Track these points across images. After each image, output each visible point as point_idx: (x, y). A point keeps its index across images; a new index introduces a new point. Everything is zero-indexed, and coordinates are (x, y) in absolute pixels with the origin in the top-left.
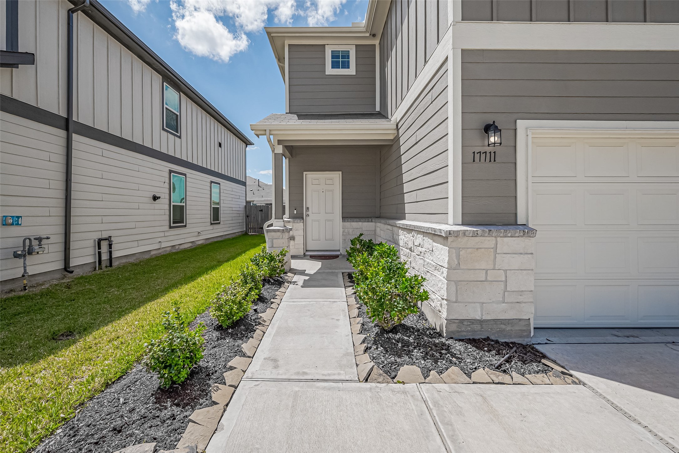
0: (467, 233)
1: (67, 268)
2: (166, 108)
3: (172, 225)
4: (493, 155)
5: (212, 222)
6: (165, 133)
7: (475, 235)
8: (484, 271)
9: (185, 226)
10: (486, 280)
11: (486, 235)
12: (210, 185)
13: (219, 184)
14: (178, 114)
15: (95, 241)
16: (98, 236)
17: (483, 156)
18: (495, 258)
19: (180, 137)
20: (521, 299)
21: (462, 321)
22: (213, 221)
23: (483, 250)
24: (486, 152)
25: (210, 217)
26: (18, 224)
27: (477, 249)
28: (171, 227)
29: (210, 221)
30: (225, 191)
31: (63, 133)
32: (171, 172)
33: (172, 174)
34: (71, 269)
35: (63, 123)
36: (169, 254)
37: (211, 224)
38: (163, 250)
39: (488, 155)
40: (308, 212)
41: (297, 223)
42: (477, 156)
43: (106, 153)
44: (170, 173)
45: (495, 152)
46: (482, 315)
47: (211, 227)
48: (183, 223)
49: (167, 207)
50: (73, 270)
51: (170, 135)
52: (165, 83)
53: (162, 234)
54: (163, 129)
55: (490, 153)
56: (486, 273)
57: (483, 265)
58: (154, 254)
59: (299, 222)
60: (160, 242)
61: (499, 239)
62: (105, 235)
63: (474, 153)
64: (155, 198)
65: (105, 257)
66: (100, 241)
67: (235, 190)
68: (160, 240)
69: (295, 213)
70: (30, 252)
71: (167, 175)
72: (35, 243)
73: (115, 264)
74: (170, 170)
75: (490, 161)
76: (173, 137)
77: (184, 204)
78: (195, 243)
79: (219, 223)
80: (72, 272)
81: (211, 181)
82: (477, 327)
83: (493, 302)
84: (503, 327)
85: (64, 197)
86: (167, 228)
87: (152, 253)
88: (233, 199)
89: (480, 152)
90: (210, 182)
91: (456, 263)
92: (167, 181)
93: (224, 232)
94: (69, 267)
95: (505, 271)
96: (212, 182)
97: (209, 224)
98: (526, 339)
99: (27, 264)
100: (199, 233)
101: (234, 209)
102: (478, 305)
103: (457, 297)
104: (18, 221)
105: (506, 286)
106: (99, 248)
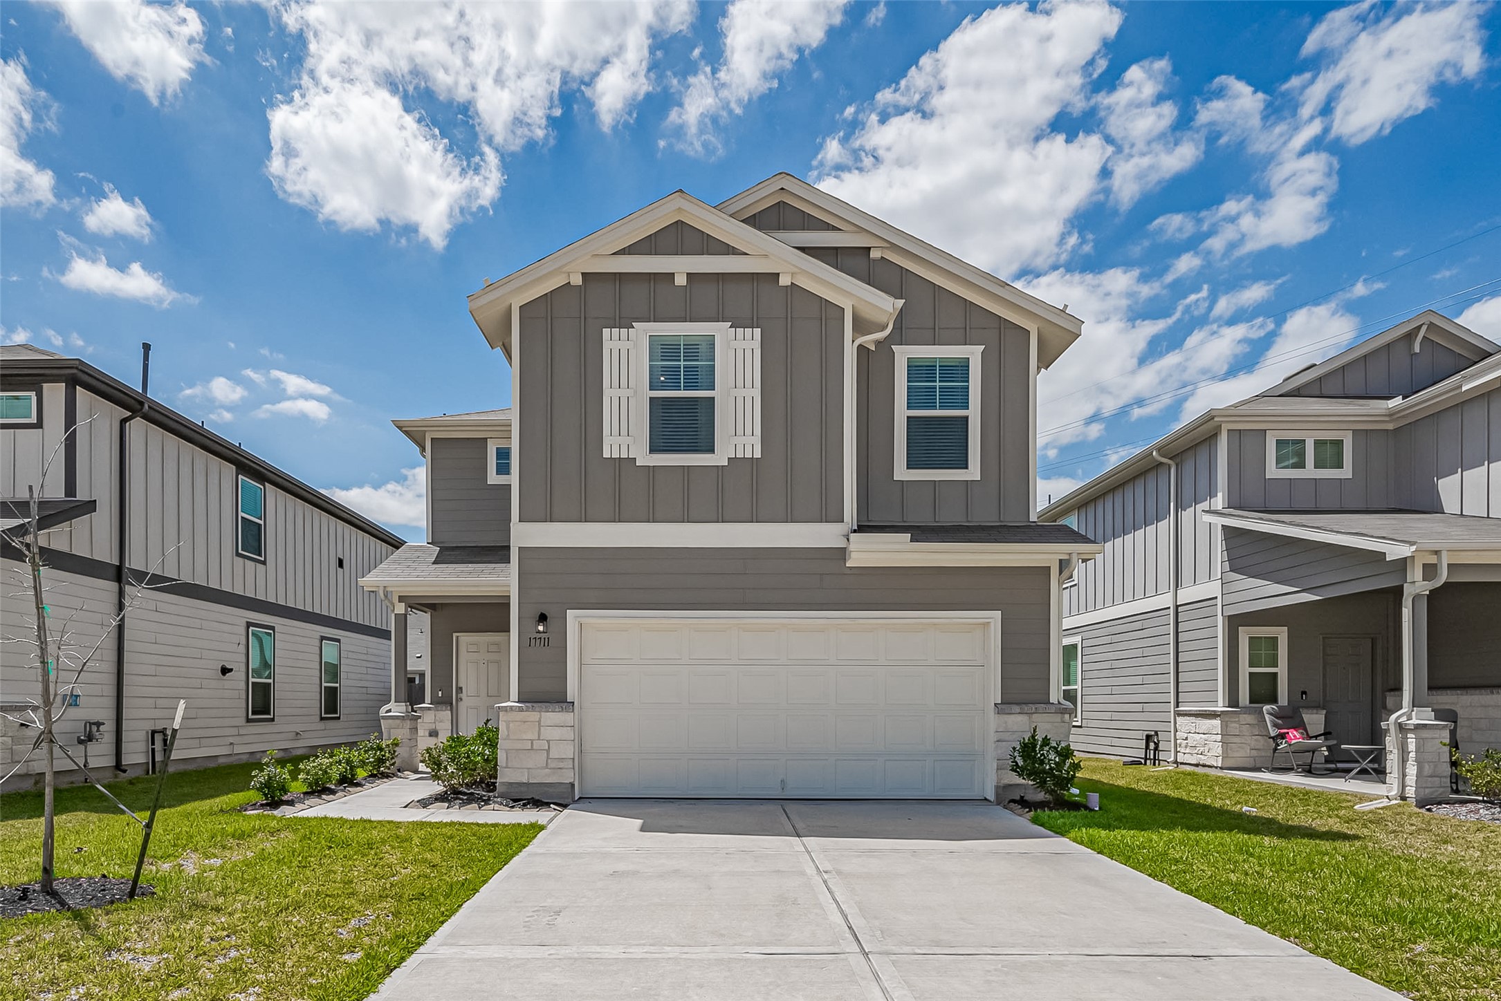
0: (513, 708)
1: (118, 766)
2: (242, 517)
3: (250, 716)
4: (546, 639)
5: (323, 715)
6: (240, 560)
7: (521, 709)
8: (530, 742)
9: (273, 720)
10: (532, 749)
11: (530, 710)
12: (319, 645)
13: (338, 641)
14: (262, 522)
15: (147, 732)
16: (150, 726)
17: (538, 641)
18: (540, 729)
19: (264, 563)
20: (561, 765)
21: (511, 784)
22: (325, 714)
23: (529, 723)
24: (540, 638)
25: (319, 706)
26: (76, 705)
27: (525, 722)
28: (248, 720)
29: (319, 713)
30: (350, 655)
31: (113, 586)
32: (249, 625)
33: (251, 628)
34: (123, 768)
35: (113, 572)
36: (246, 763)
37: (322, 719)
38: (237, 757)
39: (543, 640)
40: (461, 695)
41: (442, 710)
42: (533, 641)
43: (161, 606)
44: (248, 628)
45: (548, 638)
46: (528, 779)
47: (322, 725)
48: (270, 714)
49: (242, 685)
50: (126, 768)
51: (249, 564)
52: (240, 477)
53: (234, 731)
54: (238, 555)
55: (545, 638)
56: (532, 743)
57: (530, 736)
58: (222, 763)
59: (444, 709)
60: (231, 744)
61: (542, 713)
62: (159, 727)
63: (530, 638)
64: (225, 671)
65: (158, 758)
66: (154, 732)
67: (375, 652)
68: (231, 740)
69: (440, 695)
70: (90, 740)
71: (243, 631)
72: (94, 728)
73: (171, 769)
74: (247, 622)
75: (544, 646)
76: (253, 564)
77: (271, 681)
78: (291, 752)
79: (339, 718)
80: (125, 771)
81: (321, 636)
82: (523, 789)
83: (538, 768)
84: (546, 789)
85: (116, 672)
86: (242, 721)
87: (221, 760)
88: (370, 671)
89: (535, 638)
90: (319, 637)
91: (507, 734)
92: (243, 641)
93: (349, 737)
94: (122, 765)
95: (548, 741)
96: (323, 638)
97: (318, 718)
98: (566, 800)
99: (88, 755)
100: (297, 734)
101: (370, 691)
102: (526, 770)
103: (507, 763)
104: (76, 701)
105: (548, 754)
106: (153, 743)
